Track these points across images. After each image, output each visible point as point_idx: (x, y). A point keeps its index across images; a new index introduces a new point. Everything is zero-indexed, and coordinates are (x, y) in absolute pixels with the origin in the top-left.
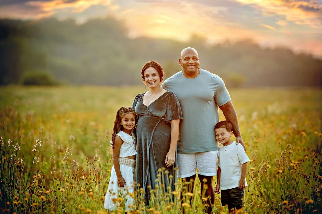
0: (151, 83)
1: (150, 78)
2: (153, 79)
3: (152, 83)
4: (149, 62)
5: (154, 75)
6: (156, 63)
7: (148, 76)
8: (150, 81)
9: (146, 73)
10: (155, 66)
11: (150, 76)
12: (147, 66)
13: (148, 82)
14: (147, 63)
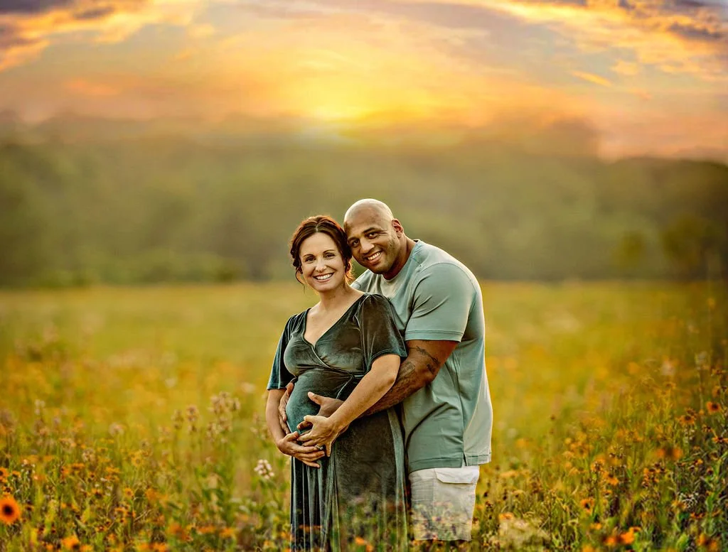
0: (322, 278)
1: (320, 264)
2: (327, 266)
3: (325, 277)
4: (311, 218)
5: (327, 255)
6: (330, 221)
7: (311, 258)
8: (320, 272)
9: (306, 250)
10: (328, 228)
11: (320, 258)
12: (308, 230)
13: (312, 274)
14: (306, 221)
